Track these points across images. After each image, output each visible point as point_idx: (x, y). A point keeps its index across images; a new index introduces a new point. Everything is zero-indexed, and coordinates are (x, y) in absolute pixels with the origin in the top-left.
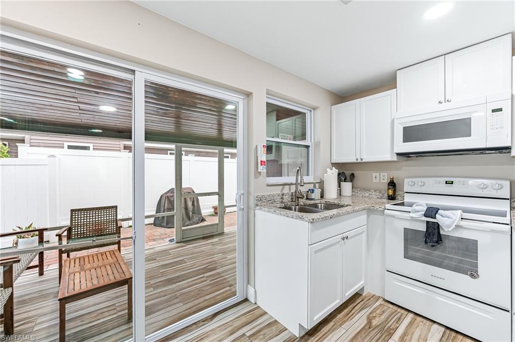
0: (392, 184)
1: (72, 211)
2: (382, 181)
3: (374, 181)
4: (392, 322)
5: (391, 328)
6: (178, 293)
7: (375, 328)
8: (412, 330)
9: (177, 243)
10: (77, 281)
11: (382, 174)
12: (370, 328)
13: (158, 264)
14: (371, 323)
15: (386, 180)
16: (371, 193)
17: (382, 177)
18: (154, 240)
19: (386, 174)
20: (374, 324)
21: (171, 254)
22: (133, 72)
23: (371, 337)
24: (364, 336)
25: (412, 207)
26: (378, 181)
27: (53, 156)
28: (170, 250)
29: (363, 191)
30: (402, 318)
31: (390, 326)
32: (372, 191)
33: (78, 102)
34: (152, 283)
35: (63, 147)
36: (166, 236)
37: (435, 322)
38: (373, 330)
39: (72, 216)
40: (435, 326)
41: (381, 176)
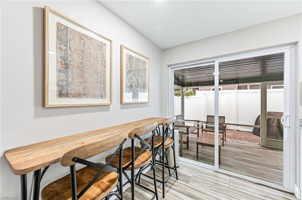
1: (208, 116)
6: (247, 168)
9: (261, 146)
10: (203, 140)
13: (242, 151)
18: (249, 141)
21: (254, 150)
22: (214, 61)
27: (205, 94)
28: (254, 148)
33: (206, 74)
34: (235, 157)
35: (211, 90)
36: (257, 141)
39: (207, 117)
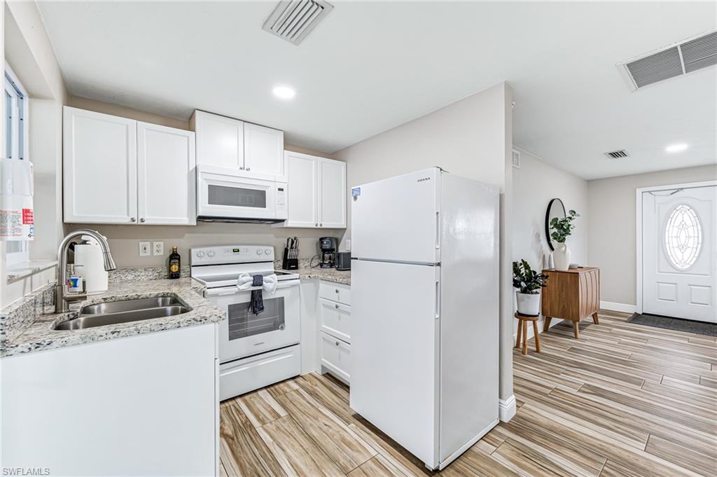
0: (174, 256)
2: (156, 254)
3: (141, 255)
4: (237, 417)
5: (244, 422)
7: (236, 435)
8: (255, 409)
11: (155, 244)
12: (233, 439)
14: (227, 435)
15: (162, 251)
16: (137, 274)
17: (155, 248)
19: (162, 243)
20: (231, 433)
23: (246, 445)
24: (240, 449)
25: (237, 278)
26: (148, 253)
29: (123, 271)
30: (237, 407)
31: (241, 421)
32: (140, 270)
37: (256, 391)
38: (237, 437)
40: (260, 392)
41: (155, 246)
